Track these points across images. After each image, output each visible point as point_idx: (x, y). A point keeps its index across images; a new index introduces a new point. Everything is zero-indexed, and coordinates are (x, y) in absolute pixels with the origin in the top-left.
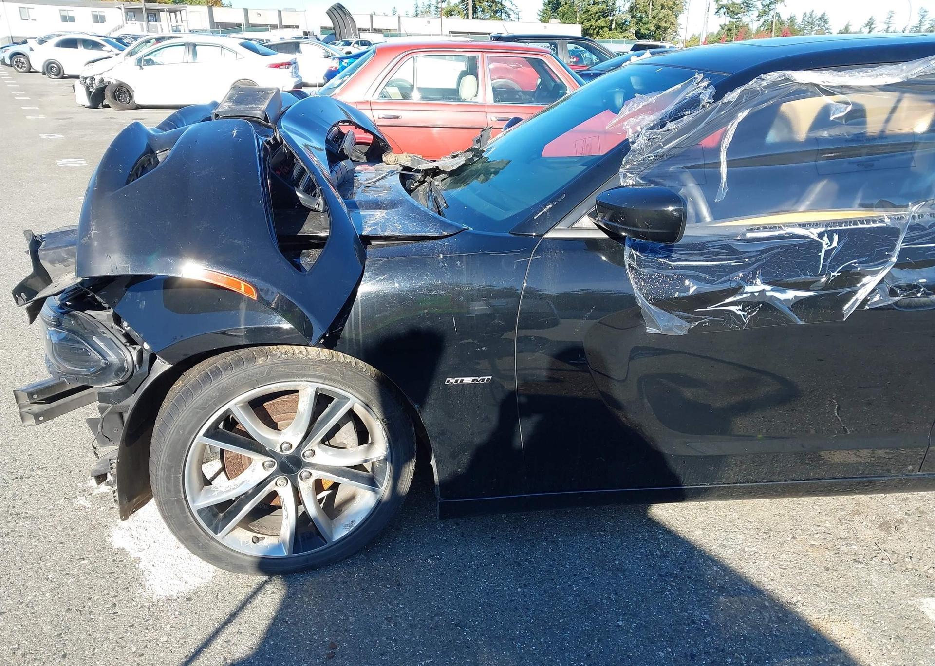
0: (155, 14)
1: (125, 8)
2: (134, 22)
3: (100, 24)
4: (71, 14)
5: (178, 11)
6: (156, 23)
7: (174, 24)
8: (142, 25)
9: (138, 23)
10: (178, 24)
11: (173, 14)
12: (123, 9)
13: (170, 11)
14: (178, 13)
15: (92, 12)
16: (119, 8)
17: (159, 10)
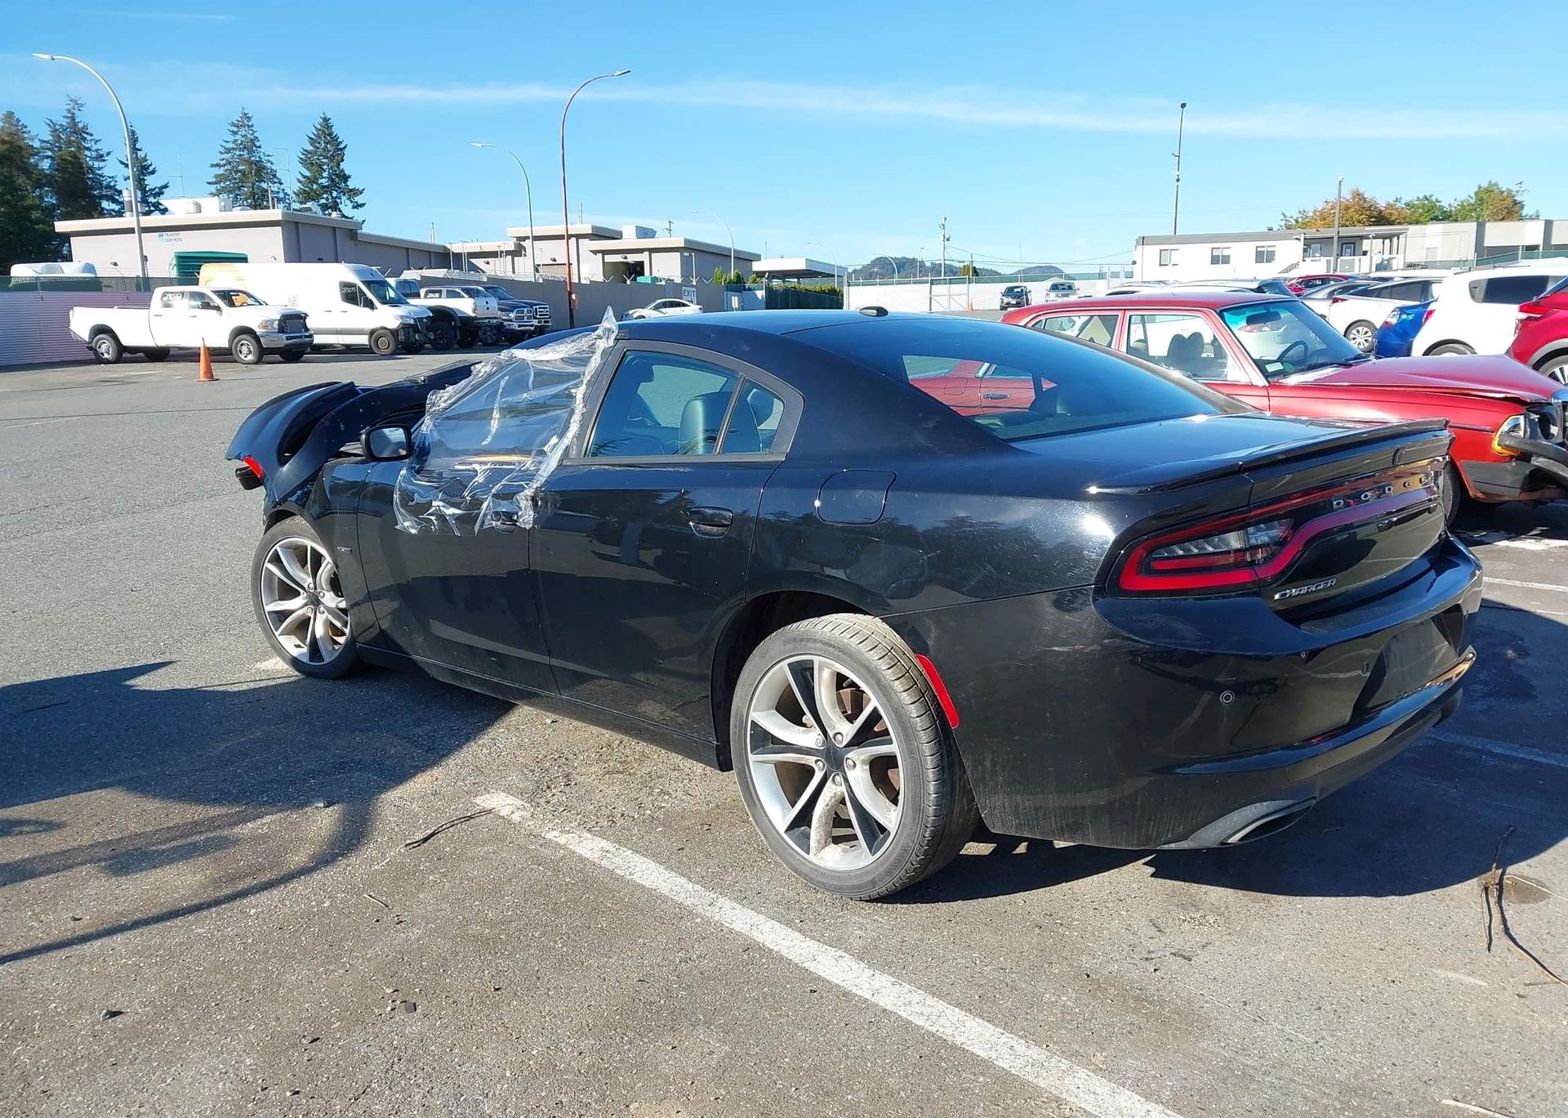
0: (1354, 244)
1: (1305, 239)
2: (1319, 258)
3: (1265, 264)
4: (1226, 252)
5: (1395, 236)
6: (1352, 257)
7: (1387, 256)
8: (1328, 262)
9: (1324, 259)
10: (1391, 256)
11: (1387, 241)
12: (1302, 240)
13: (1384, 237)
14: (1395, 239)
15: (1257, 247)
16: (1297, 239)
17: (1362, 238)
